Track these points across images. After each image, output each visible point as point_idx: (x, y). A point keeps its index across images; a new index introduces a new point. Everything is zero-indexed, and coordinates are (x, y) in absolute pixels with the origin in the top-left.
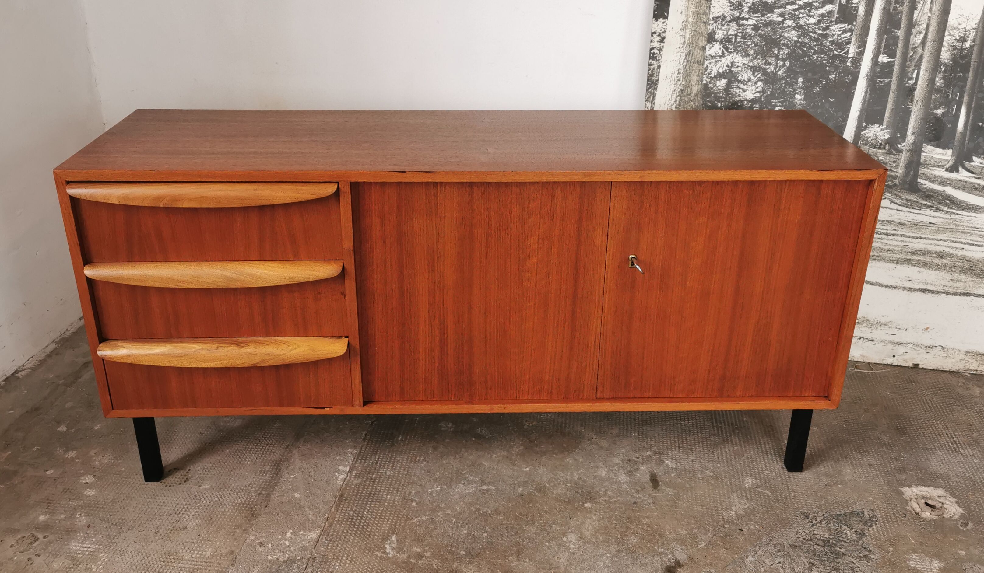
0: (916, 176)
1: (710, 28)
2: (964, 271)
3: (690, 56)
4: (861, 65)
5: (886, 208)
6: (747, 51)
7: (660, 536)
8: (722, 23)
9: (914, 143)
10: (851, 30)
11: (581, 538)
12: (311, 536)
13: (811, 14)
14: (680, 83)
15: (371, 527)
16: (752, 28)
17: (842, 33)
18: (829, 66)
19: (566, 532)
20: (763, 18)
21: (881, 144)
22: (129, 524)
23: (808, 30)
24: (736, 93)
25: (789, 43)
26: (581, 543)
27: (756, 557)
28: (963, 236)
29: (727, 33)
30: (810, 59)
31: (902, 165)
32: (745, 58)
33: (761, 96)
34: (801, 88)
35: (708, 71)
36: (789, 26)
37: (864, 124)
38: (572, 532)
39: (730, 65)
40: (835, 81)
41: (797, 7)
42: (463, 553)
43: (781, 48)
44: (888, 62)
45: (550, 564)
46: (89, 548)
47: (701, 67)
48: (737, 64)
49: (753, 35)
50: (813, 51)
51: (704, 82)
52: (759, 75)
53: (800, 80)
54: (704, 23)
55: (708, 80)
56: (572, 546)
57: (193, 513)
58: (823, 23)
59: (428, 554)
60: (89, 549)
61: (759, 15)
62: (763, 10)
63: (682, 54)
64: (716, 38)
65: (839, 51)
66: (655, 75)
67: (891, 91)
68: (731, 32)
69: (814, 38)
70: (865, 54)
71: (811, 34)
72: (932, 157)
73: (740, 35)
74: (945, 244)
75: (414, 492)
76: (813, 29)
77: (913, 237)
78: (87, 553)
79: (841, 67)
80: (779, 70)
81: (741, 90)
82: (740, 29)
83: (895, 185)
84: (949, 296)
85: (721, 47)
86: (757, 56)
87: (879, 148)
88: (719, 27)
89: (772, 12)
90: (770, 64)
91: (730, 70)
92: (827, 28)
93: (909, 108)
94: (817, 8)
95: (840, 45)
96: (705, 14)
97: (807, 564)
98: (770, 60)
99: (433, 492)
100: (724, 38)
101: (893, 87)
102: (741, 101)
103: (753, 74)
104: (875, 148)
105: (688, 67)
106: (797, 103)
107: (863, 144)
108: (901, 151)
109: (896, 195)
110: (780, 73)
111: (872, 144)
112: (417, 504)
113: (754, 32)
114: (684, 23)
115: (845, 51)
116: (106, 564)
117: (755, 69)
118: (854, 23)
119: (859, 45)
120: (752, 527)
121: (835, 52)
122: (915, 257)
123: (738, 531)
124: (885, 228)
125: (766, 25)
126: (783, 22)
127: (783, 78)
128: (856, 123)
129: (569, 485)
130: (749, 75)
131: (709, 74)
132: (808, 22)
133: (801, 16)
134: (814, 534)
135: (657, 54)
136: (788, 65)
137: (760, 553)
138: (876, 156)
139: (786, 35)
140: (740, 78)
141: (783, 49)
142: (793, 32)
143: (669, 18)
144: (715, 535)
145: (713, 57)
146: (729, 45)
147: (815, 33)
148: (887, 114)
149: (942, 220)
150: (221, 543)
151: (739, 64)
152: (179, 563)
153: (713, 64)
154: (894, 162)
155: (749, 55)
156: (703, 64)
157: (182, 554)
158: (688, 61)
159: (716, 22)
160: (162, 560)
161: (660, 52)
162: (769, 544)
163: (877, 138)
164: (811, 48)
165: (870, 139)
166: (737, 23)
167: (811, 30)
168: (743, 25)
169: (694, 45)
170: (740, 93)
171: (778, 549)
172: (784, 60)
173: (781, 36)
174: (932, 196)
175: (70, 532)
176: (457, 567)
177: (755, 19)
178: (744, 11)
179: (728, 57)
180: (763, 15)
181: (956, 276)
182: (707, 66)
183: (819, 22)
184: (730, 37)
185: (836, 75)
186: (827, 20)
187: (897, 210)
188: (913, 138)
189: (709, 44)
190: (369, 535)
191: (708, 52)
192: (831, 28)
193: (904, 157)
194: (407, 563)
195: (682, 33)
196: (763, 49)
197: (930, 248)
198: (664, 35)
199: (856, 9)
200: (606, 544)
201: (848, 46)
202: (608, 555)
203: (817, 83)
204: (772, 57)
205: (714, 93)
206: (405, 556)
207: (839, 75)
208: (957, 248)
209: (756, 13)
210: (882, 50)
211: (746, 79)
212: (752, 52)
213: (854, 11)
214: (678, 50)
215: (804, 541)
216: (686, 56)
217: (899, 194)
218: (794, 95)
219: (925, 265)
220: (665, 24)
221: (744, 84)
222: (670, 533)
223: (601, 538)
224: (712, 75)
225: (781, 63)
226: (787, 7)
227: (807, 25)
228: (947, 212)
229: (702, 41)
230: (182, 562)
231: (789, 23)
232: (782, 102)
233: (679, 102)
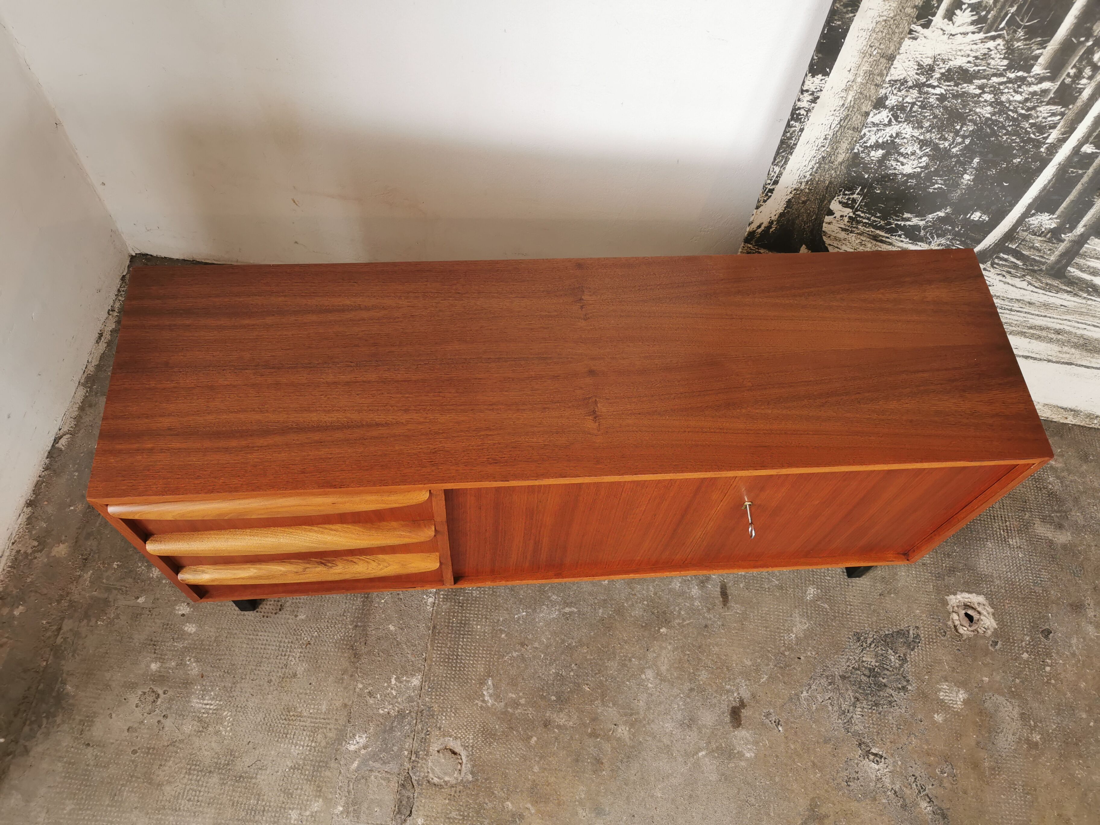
0: (1068, 264)
1: (882, 92)
2: (1076, 346)
3: (846, 122)
4: (1057, 152)
5: (1021, 288)
6: (922, 122)
7: (727, 668)
8: (899, 88)
9: (1082, 235)
10: (1062, 114)
11: (657, 674)
12: (415, 683)
13: (1020, 90)
14: (824, 149)
15: (468, 668)
16: (937, 98)
17: (1050, 116)
18: (1017, 150)
19: (644, 668)
20: (955, 88)
21: (1043, 232)
22: (240, 671)
23: (1007, 108)
24: (892, 166)
25: (978, 119)
26: (658, 682)
27: (809, 692)
28: (1091, 319)
29: (903, 100)
30: (997, 139)
31: (1057, 253)
32: (916, 130)
33: (922, 171)
34: (974, 168)
35: (865, 139)
36: (986, 101)
37: (1033, 211)
38: (649, 668)
39: (894, 135)
40: (1017, 166)
41: (1005, 79)
42: (553, 698)
43: (965, 124)
44: (1093, 153)
45: (631, 709)
46: (211, 705)
47: (856, 135)
48: (904, 135)
49: (935, 105)
50: (1004, 131)
51: (856, 151)
52: (927, 150)
53: (976, 160)
54: (876, 85)
55: (861, 149)
56: (650, 685)
57: (298, 654)
58: (1031, 103)
59: (523, 701)
60: (212, 707)
61: (952, 83)
62: (958, 79)
63: (836, 118)
64: (887, 104)
65: (1037, 134)
66: (794, 139)
67: (1080, 183)
68: (908, 100)
69: (1013, 117)
70: (1067, 142)
71: (1010, 113)
72: (1095, 250)
73: (919, 104)
74: (1069, 323)
75: (501, 619)
76: (1015, 108)
77: (1038, 315)
78: (211, 711)
79: (1032, 151)
80: (954, 147)
81: (899, 164)
82: (921, 97)
83: (1041, 270)
84: (1050, 363)
85: (890, 115)
86: (932, 129)
87: (1040, 236)
88: (895, 92)
89: (971, 82)
90: (946, 139)
91: (893, 142)
92: (1034, 108)
93: (1094, 201)
94: (1030, 84)
95: (1041, 129)
96: (881, 75)
97: (853, 699)
98: (947, 136)
99: (519, 618)
100: (896, 105)
101: (1085, 179)
102: (895, 174)
103: (921, 148)
104: (1035, 235)
105: (839, 134)
106: (962, 183)
107: (1023, 230)
108: (1063, 241)
109: (1037, 278)
110: (954, 150)
111: (1033, 231)
112: (506, 636)
113: (937, 102)
114: (850, 83)
115: (1044, 136)
116: (233, 725)
117: (923, 143)
118: (1071, 107)
119: (1065, 131)
120: (809, 654)
121: (1032, 136)
122: (1032, 331)
123: (797, 660)
124: (1011, 305)
125: (955, 96)
126: (979, 96)
127: (956, 156)
128: (1025, 209)
129: (645, 602)
130: (915, 149)
131: (865, 142)
132: (1012, 99)
133: (1006, 90)
134: (863, 662)
135: (803, 115)
136: (967, 143)
137: (814, 687)
138: (1032, 243)
139: (978, 110)
140: (901, 151)
141: (969, 125)
142: (989, 108)
143: (831, 75)
144: (775, 666)
145: (874, 124)
146: (901, 113)
147: (1016, 112)
148: (1064, 205)
149: (1076, 304)
150: (332, 694)
151: (907, 136)
152: (300, 721)
153: (873, 133)
154: (1050, 250)
155: (922, 127)
156: (860, 132)
157: (299, 710)
158: (841, 126)
159: (892, 86)
160: (283, 718)
161: (807, 114)
162: (822, 675)
163: (1041, 226)
164: (1004, 127)
165: (1033, 226)
166: (920, 89)
167: (1012, 108)
168: (927, 93)
169: (855, 110)
170: (897, 167)
171: (830, 681)
172: (964, 137)
173: (970, 110)
174: (1077, 284)
175: (187, 683)
176: (550, 717)
177: (945, 88)
178: (934, 77)
179: (895, 126)
180: (957, 85)
181: (1065, 349)
182: (865, 134)
183: (1027, 100)
184: (905, 105)
185: (1022, 159)
186: (1038, 99)
187: (1032, 291)
188: (1083, 230)
189: (874, 110)
190: (466, 679)
191: (870, 119)
192: (1038, 109)
193: (1062, 247)
194: (505, 713)
195: (844, 94)
196: (942, 123)
197: (1050, 325)
198: (818, 95)
199: (1081, 91)
200: (679, 681)
201: (1051, 131)
202: (682, 696)
203: (995, 164)
204: (951, 132)
205: (864, 163)
206: (502, 704)
207: (1026, 160)
208: (1079, 328)
209: (949, 81)
210: (1091, 139)
211: (909, 153)
212: (927, 124)
213: (1076, 93)
214: (833, 112)
215: (853, 670)
216: (841, 120)
217: (1041, 278)
218: (962, 175)
219: (1039, 338)
220: (823, 81)
221: (905, 158)
222: (737, 664)
223: (675, 675)
224: (868, 145)
225: (959, 140)
226: (992, 78)
227: (1010, 102)
228: (1085, 298)
229: (866, 106)
230: (302, 719)
231: (988, 97)
232: (945, 181)
233: (817, 170)
